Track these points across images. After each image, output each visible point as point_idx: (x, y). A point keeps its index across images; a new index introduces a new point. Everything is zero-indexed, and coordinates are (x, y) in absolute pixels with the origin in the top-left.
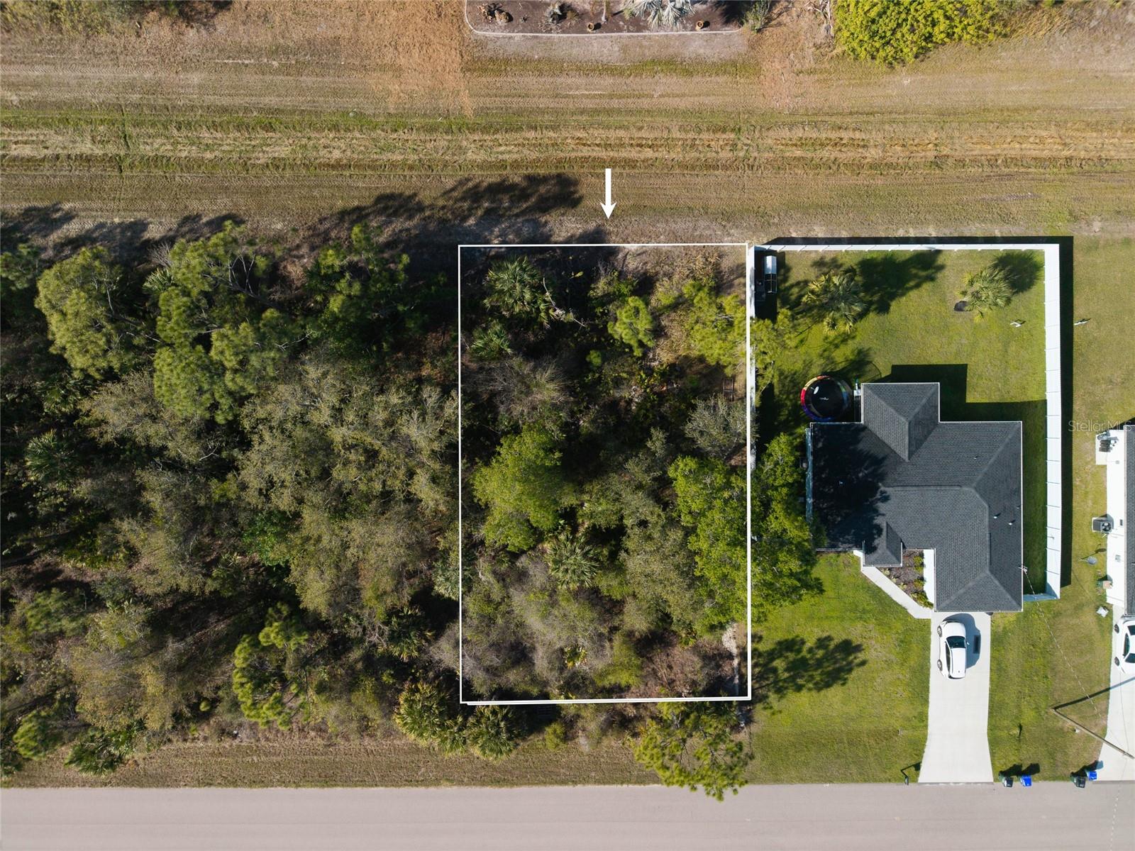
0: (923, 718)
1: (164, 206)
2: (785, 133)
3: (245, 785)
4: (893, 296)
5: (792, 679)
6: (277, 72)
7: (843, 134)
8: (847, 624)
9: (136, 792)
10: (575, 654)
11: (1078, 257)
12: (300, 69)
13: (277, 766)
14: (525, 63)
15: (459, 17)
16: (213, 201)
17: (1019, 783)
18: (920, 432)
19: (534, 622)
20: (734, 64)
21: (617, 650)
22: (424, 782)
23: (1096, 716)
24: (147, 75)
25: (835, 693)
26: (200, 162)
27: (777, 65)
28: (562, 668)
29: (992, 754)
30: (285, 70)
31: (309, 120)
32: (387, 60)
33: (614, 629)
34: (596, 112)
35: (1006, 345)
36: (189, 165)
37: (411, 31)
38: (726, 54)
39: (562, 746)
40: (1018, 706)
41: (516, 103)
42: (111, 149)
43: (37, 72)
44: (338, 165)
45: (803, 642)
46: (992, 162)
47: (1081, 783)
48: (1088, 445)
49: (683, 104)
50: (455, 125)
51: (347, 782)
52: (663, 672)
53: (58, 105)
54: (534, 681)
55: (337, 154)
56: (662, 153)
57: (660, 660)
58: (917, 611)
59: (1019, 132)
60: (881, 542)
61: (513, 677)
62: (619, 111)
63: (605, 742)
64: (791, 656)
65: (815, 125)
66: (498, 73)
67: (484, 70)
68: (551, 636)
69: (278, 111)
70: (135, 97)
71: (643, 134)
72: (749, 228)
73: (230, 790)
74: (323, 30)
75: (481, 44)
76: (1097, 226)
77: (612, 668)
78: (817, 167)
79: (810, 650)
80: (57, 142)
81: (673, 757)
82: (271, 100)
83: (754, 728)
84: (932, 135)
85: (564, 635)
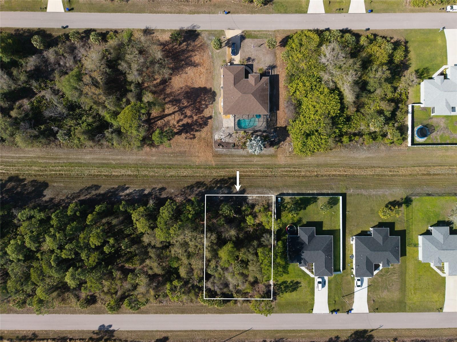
0: (313, 299)
1: (147, 186)
2: (283, 169)
3: (164, 313)
4: (307, 206)
5: (285, 290)
6: (172, 157)
7: (296, 169)
8: (296, 278)
9: (141, 315)
10: (238, 285)
11: (347, 198)
12: (177, 156)
13: (172, 309)
14: (226, 155)
15: (212, 146)
16: (158, 185)
17: (334, 313)
18: (311, 238)
19: (230, 279)
20: (271, 155)
21: (247, 285)
22: (204, 313)
23: (351, 299)
24: (143, 158)
25: (294, 294)
26: (155, 176)
27: (281, 155)
28: (236, 288)
29: (329, 307)
30: (174, 156)
31: (179, 167)
32: (196, 155)
33: (246, 280)
34: (241, 165)
35: (331, 217)
36: (152, 177)
37: (202, 149)
38: (270, 153)
39: (234, 305)
40: (334, 296)
41: (224, 163)
42: (135, 173)
43: (119, 157)
44: (185, 176)
45: (287, 282)
46: (329, 175)
47: (348, 313)
48: (349, 239)
49: (260, 163)
50: (211, 168)
51: (187, 313)
52: (257, 289)
53: (123, 164)
54: (230, 291)
55: (185, 174)
56: (256, 174)
57: (256, 286)
58: (312, 276)
59: (335, 169)
60: (302, 261)
61: (225, 290)
62: (246, 165)
63: (244, 304)
64: (285, 285)
65: (290, 168)
66: (220, 157)
67: (217, 157)
68: (233, 282)
69: (172, 165)
70: (141, 162)
71: (252, 169)
72: (275, 191)
73: (161, 315)
74: (182, 149)
75: (217, 152)
76: (352, 190)
77: (246, 289)
78: (290, 176)
79: (289, 283)
80: (123, 172)
81: (258, 308)
82: (170, 163)
83: (277, 301)
84: (316, 169)
85: (236, 282)
